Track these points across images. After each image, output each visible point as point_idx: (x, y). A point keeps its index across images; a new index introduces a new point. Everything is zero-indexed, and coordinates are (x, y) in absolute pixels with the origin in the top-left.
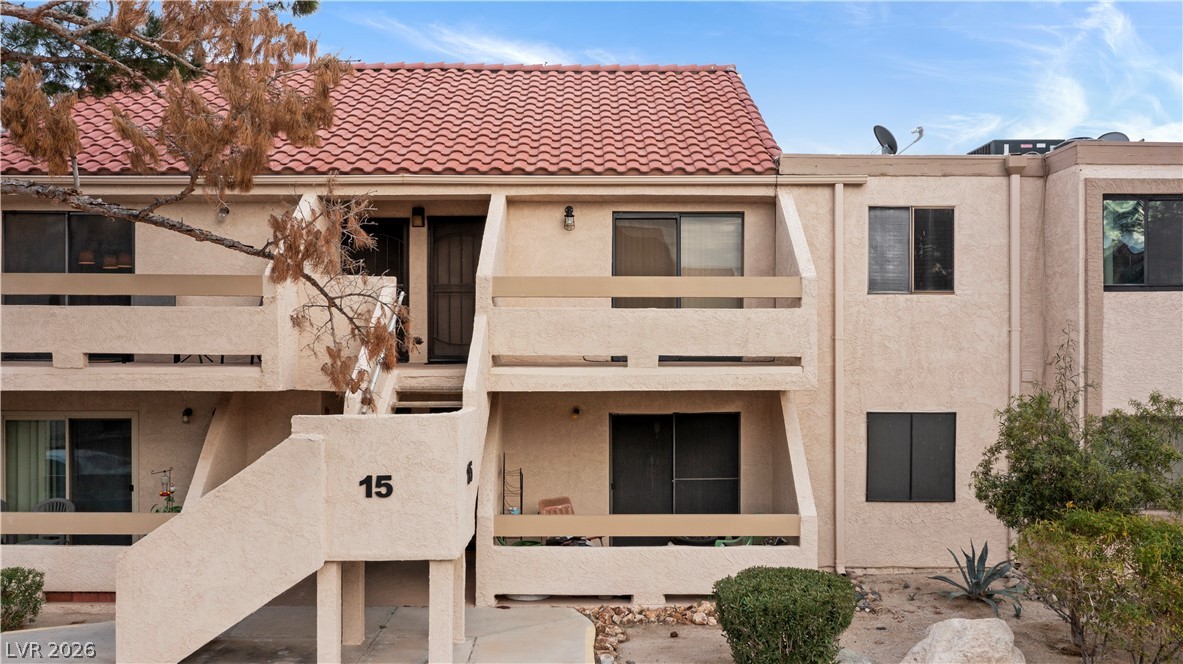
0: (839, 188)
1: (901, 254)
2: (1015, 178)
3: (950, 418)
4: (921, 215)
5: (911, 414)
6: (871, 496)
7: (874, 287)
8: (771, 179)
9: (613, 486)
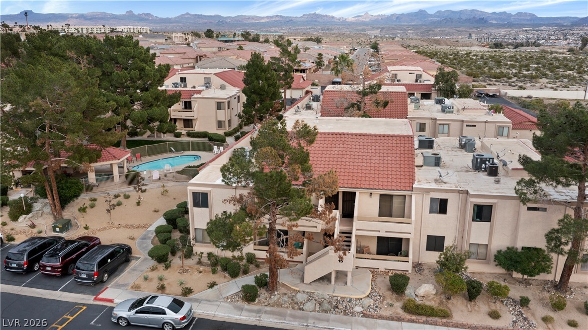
0: (424, 195)
1: (437, 206)
2: (461, 194)
3: (444, 237)
4: (441, 200)
5: (436, 237)
6: (428, 249)
7: (431, 212)
8: (411, 192)
9: (377, 243)
